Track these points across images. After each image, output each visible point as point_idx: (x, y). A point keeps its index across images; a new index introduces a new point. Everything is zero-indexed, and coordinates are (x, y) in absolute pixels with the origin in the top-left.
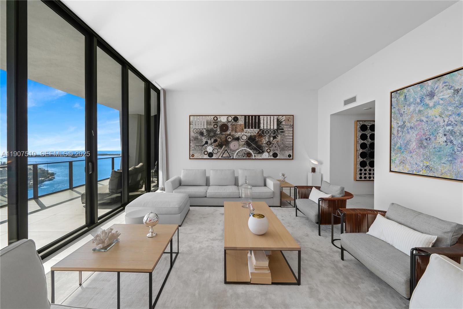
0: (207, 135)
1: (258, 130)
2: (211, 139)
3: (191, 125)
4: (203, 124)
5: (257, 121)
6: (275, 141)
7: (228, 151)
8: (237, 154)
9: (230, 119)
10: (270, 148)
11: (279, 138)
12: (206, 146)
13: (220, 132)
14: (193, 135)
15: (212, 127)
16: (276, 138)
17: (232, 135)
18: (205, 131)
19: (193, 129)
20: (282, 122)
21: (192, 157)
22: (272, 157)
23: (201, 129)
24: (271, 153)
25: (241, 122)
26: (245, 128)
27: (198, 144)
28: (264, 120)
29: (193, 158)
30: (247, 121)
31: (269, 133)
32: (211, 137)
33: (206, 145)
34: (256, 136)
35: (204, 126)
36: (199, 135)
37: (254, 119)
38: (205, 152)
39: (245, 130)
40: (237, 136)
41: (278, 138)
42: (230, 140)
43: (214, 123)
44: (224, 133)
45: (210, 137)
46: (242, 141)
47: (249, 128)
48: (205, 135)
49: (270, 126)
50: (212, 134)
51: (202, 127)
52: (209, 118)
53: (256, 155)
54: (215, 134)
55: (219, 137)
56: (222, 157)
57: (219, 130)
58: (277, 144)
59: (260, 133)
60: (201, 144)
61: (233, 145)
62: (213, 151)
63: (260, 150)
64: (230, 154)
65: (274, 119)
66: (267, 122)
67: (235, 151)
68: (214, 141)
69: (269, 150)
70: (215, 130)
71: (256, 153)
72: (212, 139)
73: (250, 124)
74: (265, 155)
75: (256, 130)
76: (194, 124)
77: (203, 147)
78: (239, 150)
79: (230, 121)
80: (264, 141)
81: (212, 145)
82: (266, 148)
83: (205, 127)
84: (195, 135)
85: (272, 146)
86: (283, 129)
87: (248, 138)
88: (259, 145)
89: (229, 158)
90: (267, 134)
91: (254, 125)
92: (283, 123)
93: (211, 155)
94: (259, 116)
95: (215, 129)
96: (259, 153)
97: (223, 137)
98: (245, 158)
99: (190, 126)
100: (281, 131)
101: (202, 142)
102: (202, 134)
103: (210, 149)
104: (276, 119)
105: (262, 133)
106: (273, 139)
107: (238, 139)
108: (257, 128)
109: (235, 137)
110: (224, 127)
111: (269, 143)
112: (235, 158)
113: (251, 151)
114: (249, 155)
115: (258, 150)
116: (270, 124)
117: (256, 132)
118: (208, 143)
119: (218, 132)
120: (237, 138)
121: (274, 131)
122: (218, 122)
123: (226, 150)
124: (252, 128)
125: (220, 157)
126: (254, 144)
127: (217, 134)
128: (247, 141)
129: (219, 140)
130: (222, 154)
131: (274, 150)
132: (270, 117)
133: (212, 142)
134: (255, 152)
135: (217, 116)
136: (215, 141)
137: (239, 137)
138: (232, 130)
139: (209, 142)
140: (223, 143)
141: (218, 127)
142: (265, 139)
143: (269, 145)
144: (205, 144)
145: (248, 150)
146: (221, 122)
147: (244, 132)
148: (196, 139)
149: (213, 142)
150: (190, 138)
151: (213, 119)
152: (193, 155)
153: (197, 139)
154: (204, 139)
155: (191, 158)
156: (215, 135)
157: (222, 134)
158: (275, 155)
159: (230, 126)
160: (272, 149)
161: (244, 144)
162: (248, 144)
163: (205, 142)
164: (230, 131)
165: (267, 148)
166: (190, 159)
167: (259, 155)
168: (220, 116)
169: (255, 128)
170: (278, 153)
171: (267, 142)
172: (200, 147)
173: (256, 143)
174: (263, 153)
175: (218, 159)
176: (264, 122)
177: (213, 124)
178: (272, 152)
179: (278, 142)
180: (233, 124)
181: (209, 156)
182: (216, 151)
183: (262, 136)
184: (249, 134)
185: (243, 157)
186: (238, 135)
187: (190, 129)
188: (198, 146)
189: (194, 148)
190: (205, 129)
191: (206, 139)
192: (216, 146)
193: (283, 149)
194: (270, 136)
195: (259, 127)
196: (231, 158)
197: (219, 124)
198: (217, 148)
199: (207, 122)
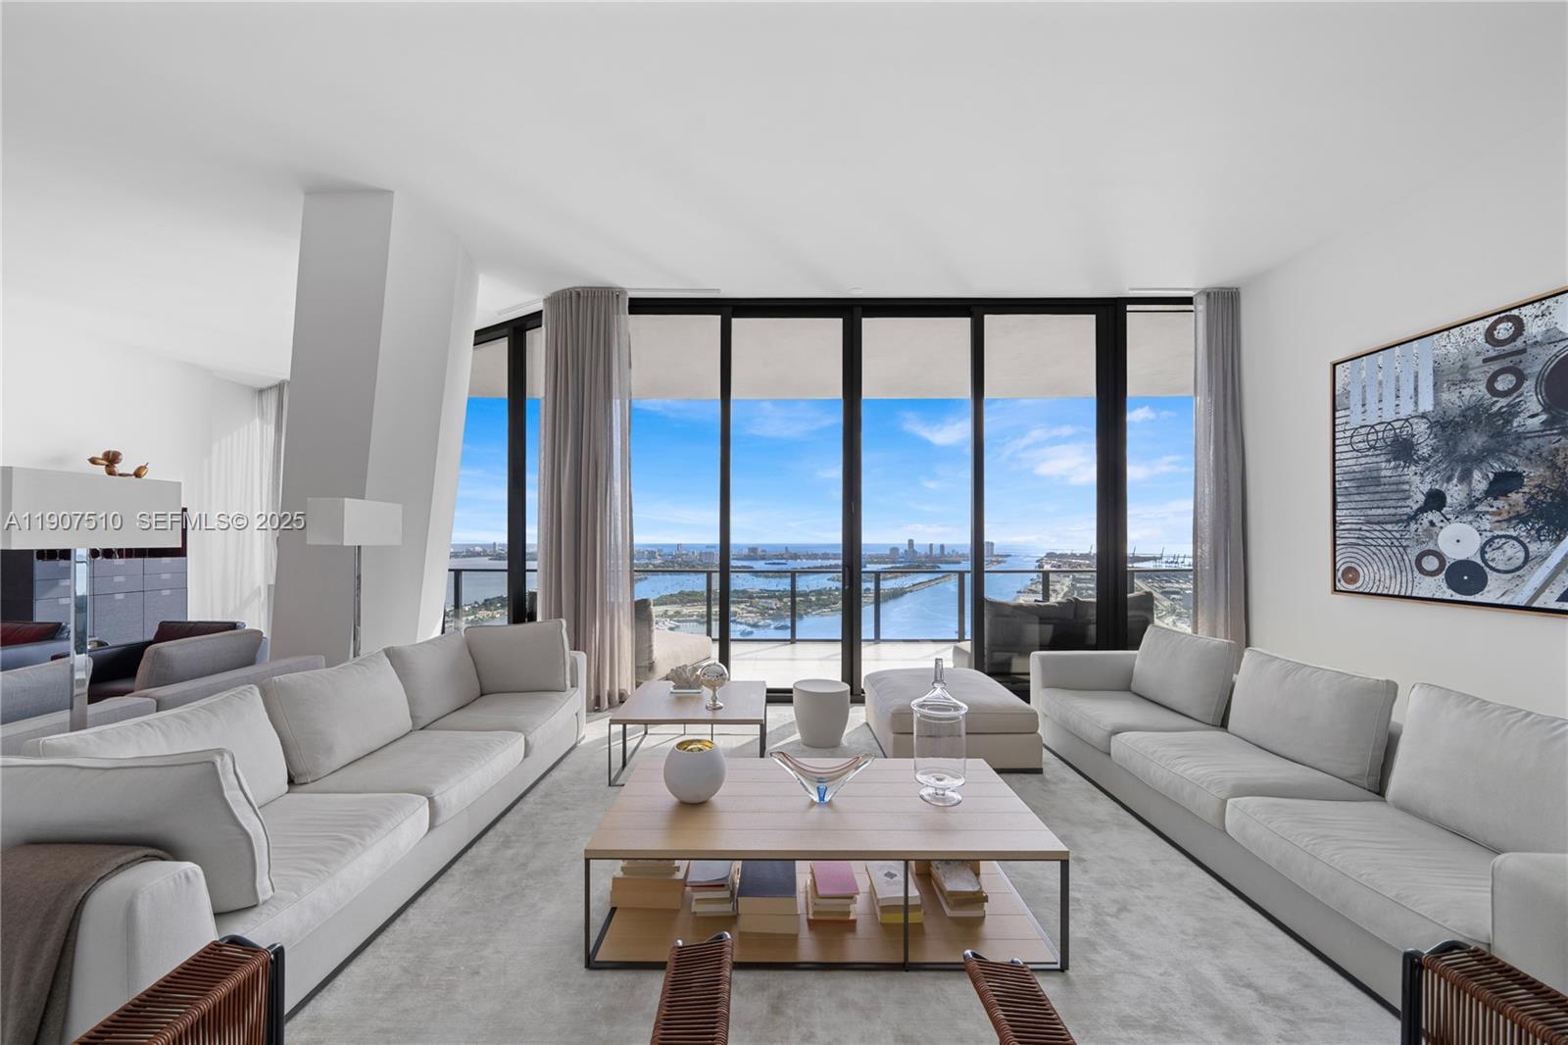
0: (1435, 450)
2: (1465, 477)
3: (1338, 414)
4: (1407, 390)
12: (1432, 524)
13: (1544, 417)
14: (1351, 462)
15: (1476, 391)
18: (1421, 427)
19: (1348, 434)
21: (1344, 580)
23: (1397, 425)
27: (1380, 511)
29: (1351, 587)
32: (1467, 464)
33: (1433, 516)
35: (1416, 403)
36: (1383, 458)
38: (1425, 559)
43: (1495, 366)
45: (1464, 459)
48: (1424, 451)
50: (1477, 440)
51: (1406, 409)
52: (1449, 346)
54: (1498, 434)
55: (1533, 456)
57: (1533, 404)
60: (1400, 511)
62: (1483, 552)
68: (1491, 484)
70: (1499, 413)
72: (1477, 475)
76: (1355, 400)
77: (1413, 526)
81: (1479, 515)
83: (1427, 404)
84: (1363, 460)
93: (1466, 578)
95: (1503, 402)
99: (1334, 418)
101: (1408, 498)
102: (1402, 449)
103: (1459, 540)
118: (1449, 500)
119: (1531, 417)
122: (1523, 351)
125: (1549, 600)
127: (1520, 437)
129: (1534, 474)
133: (1478, 495)
135: (1515, 312)
136: (1503, 484)
139: (1455, 493)
141: (1529, 385)
144: (1422, 510)
146: (1551, 340)
148: (1368, 481)
149: (1488, 493)
150: (1334, 481)
151: (1481, 339)
152: (1351, 574)
153: (1376, 481)
154: (1417, 479)
155: (1339, 586)
156: (1503, 440)
163: (1421, 498)
166: (1335, 590)
168: (1547, 303)
172: (1389, 527)
175: (1529, 609)
177: (1480, 374)
181: (1453, 582)
182: (1513, 551)
187: (1334, 432)
188: (1378, 523)
189: (1357, 534)
190: (1423, 416)
191: (1428, 479)
192: (1509, 520)
197: (1537, 364)
198: (1521, 531)
199: (1435, 372)
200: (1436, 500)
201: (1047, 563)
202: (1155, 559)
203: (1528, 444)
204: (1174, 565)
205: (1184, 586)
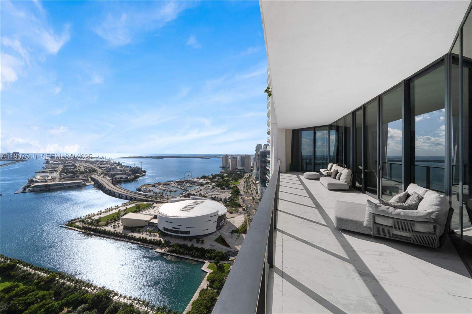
201: (51, 160)
202: (96, 158)
204: (102, 159)
205: (106, 165)
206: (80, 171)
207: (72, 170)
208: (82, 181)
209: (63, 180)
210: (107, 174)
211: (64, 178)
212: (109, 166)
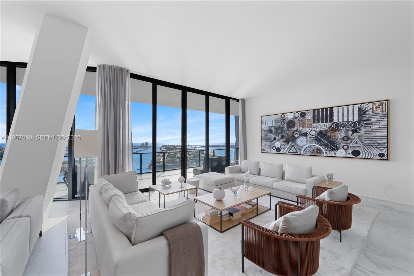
0: (275, 132)
1: (331, 124)
3: (262, 124)
4: (271, 122)
5: (329, 114)
6: (355, 136)
7: (295, 147)
8: (305, 150)
9: (297, 115)
10: (348, 145)
11: (362, 132)
12: (274, 142)
13: (287, 129)
14: (264, 132)
15: (279, 124)
16: (357, 132)
17: (299, 131)
18: (273, 128)
19: (263, 128)
20: (367, 111)
21: (263, 151)
22: (351, 156)
23: (270, 127)
24: (350, 151)
25: (309, 116)
26: (314, 122)
27: (268, 140)
28: (338, 112)
29: (264, 152)
30: (316, 115)
31: (346, 126)
32: (278, 134)
33: (274, 141)
34: (327, 130)
35: (272, 124)
36: (268, 132)
37: (325, 112)
38: (274, 147)
39: (314, 125)
40: (305, 132)
41: (360, 131)
42: (296, 136)
43: (282, 121)
44: (291, 129)
46: (310, 136)
47: (319, 123)
48: (273, 132)
49: (348, 117)
50: (279, 131)
51: (271, 125)
52: (277, 117)
53: (327, 152)
55: (285, 134)
56: (289, 152)
57: (286, 127)
58: (359, 139)
59: (334, 127)
60: (270, 140)
61: (301, 141)
62: (280, 146)
63: (333, 146)
64: (296, 149)
65: (353, 109)
66: (343, 114)
67: (302, 147)
68: (281, 137)
69: (346, 147)
70: (282, 127)
71: (328, 150)
72: (280, 136)
73: (320, 118)
74: (341, 152)
75: (327, 124)
76: (264, 123)
77: (272, 142)
78: (307, 146)
79: (297, 117)
80: (339, 135)
81: (280, 141)
82: (341, 144)
83: (274, 125)
84: (265, 132)
85: (351, 142)
86: (369, 120)
87: (317, 133)
88: (332, 141)
89: (296, 154)
90: (343, 127)
91: (324, 119)
92: (370, 112)
93: (278, 150)
94: (331, 108)
95: (282, 126)
96: (332, 150)
97: (290, 133)
98: (314, 154)
99: (261, 125)
100: (365, 122)
101: (271, 138)
102: (271, 131)
103: (277, 144)
104: (357, 109)
105: (336, 127)
106: (353, 134)
107: (305, 135)
108: (329, 121)
109: (303, 133)
110: (291, 124)
111: (346, 139)
112: (302, 154)
113: (321, 148)
114: (319, 152)
115: (331, 147)
116: (348, 115)
117: (328, 126)
118: (276, 139)
119: (285, 128)
120: (305, 133)
121: (354, 124)
122: (285, 120)
123: (293, 146)
124: (322, 122)
125: (287, 153)
126: (325, 140)
127: (284, 131)
128: (316, 137)
129: (286, 136)
130: (289, 150)
131: (354, 147)
132: (348, 108)
133: (280, 138)
134: (326, 148)
135: (284, 114)
136: (283, 137)
137: (307, 132)
138: (299, 126)
139: (277, 138)
140: (290, 139)
141: (285, 124)
142: (340, 133)
143: (347, 141)
144: (273, 140)
145: (318, 146)
146: (287, 119)
147: (313, 127)
148: (266, 135)
149: (281, 138)
150: (261, 135)
151: (280, 117)
152: (264, 150)
153: (267, 135)
154: (272, 135)
155: (262, 152)
156: (282, 131)
157: (289, 131)
158: (356, 153)
159: (297, 122)
160: (351, 145)
161: (313, 140)
162: (317, 140)
163: (273, 138)
164: (297, 127)
165: (343, 144)
166: (261, 152)
167: (333, 152)
168: (287, 114)
169: (327, 122)
170: (360, 151)
171: (343, 138)
172: (269, 142)
173: (328, 138)
174: (338, 150)
175: (285, 154)
176: (338, 114)
177: (280, 122)
178: (351, 149)
179: (360, 136)
180: (300, 120)
181: (277, 151)
182: (283, 146)
183: (336, 131)
184: (319, 129)
185: (312, 153)
186: (304, 130)
187: (261, 127)
188: (267, 142)
189: (264, 143)
190: (273, 126)
191: (274, 136)
192: (283, 142)
193: (368, 147)
194: (347, 130)
195: (331, 120)
196: (298, 154)
197: (286, 121)
198: (284, 143)
199: (275, 120)
200: (275, 139)
201: (162, 148)
203: (285, 132)
206: (177, 157)
207: (173, 155)
208: (178, 164)
209: (168, 162)
210: (194, 160)
211: (168, 161)
212: (195, 153)
